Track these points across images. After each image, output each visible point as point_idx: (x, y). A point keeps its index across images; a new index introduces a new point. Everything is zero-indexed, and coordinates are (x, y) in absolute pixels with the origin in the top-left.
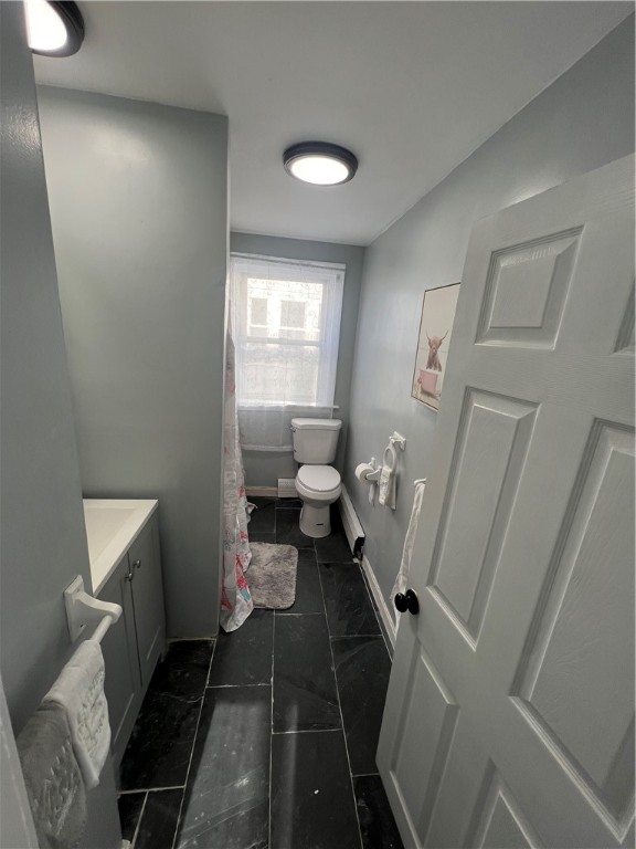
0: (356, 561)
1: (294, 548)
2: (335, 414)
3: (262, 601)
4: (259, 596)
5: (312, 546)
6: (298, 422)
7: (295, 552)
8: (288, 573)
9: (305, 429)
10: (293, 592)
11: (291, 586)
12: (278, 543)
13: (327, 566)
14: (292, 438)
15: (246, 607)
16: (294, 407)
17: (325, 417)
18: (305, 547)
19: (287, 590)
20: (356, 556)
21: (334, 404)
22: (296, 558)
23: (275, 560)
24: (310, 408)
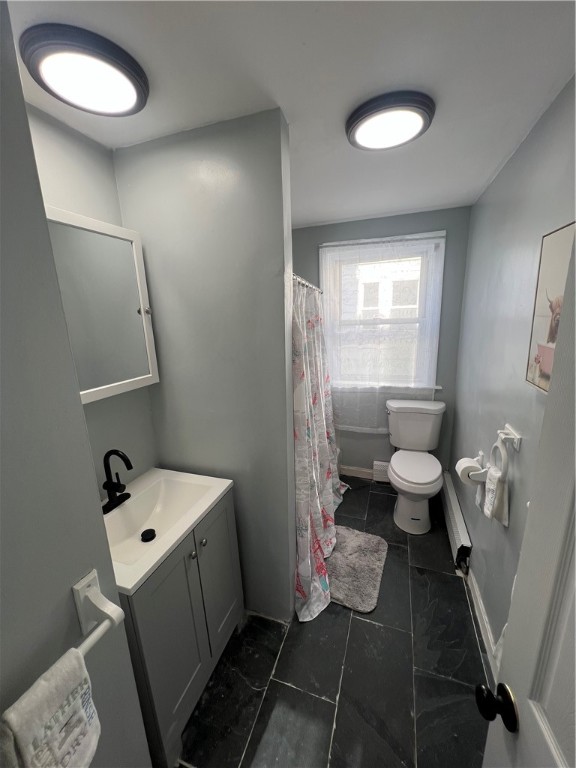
0: (459, 573)
1: (383, 540)
2: (437, 396)
3: (340, 596)
4: (338, 588)
5: (406, 544)
6: (393, 404)
7: (385, 547)
8: (373, 570)
9: (401, 412)
10: (376, 594)
11: (374, 586)
12: (367, 531)
13: (421, 571)
14: (387, 420)
15: (322, 598)
16: (389, 388)
17: (425, 399)
18: (398, 542)
19: (370, 589)
20: (459, 567)
21: (437, 384)
22: (384, 554)
23: (361, 550)
24: (408, 388)
